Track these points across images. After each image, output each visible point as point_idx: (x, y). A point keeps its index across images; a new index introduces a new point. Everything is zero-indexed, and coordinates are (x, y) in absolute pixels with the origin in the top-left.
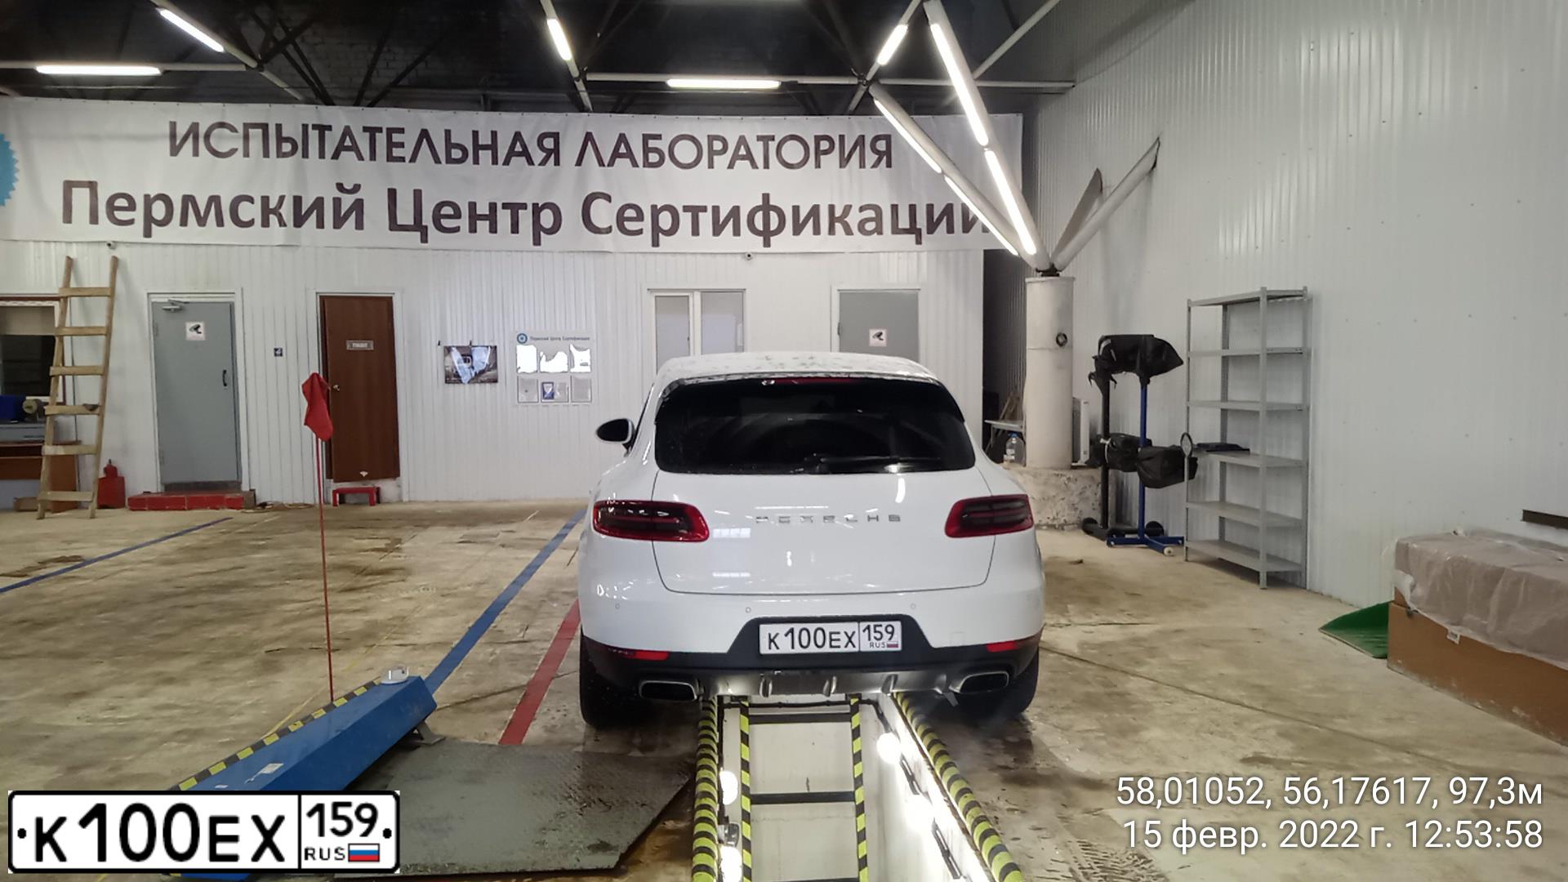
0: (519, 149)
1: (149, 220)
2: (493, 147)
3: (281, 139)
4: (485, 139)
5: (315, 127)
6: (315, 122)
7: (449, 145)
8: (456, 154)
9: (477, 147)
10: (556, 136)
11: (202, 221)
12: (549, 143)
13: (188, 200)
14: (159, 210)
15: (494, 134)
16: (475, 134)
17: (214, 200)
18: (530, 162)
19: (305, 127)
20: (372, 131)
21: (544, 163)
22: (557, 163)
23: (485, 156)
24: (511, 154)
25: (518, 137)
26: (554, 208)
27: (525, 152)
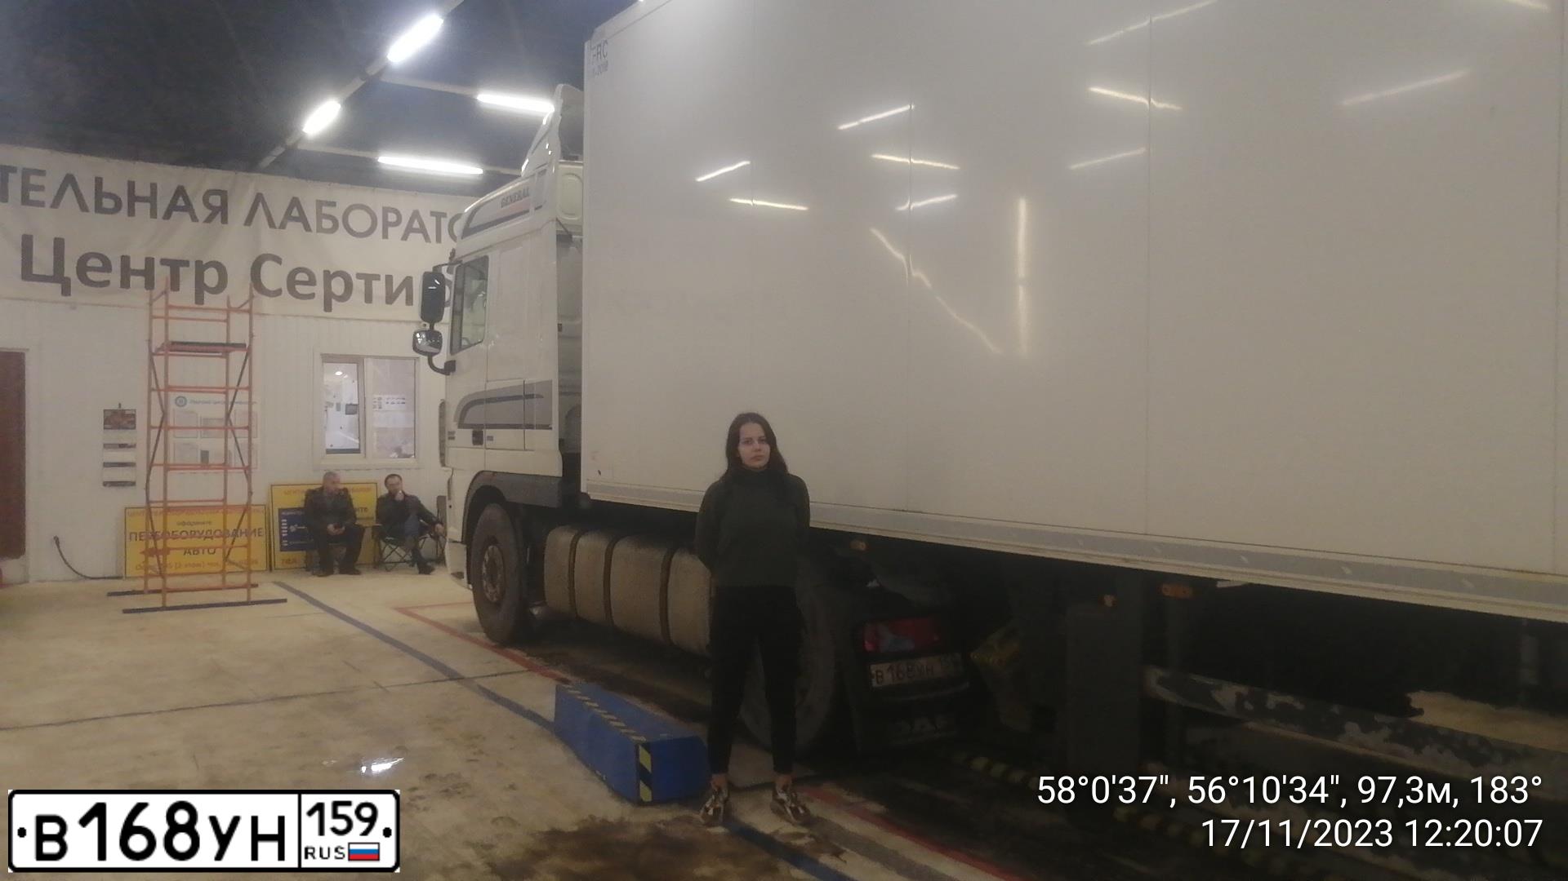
0: (180, 202)
2: (152, 199)
4: (142, 190)
7: (99, 194)
8: (108, 203)
9: (133, 198)
10: (222, 194)
12: (216, 201)
15: (154, 187)
16: (131, 186)
18: (194, 218)
21: (209, 220)
22: (224, 220)
23: (142, 208)
24: (172, 208)
25: (180, 192)
26: (219, 267)
27: (188, 208)
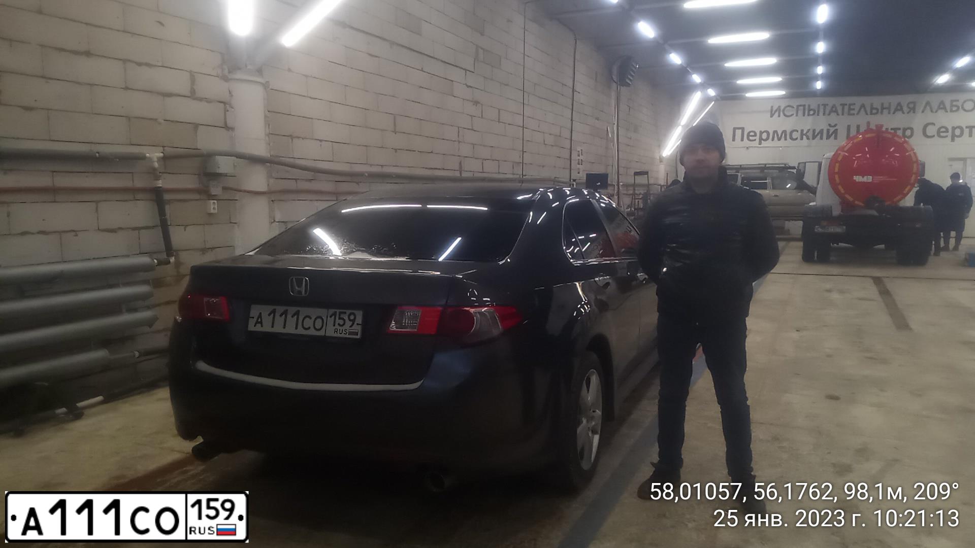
0: (899, 108)
1: (761, 139)
2: (889, 108)
3: (809, 110)
4: (886, 105)
5: (822, 105)
6: (822, 103)
7: (872, 108)
8: (874, 111)
9: (883, 108)
10: (914, 103)
11: (779, 139)
12: (912, 106)
13: (775, 132)
14: (764, 136)
15: (890, 103)
16: (882, 104)
17: (784, 132)
18: (903, 113)
19: (819, 105)
20: (843, 105)
21: (908, 113)
22: (914, 112)
23: (885, 111)
24: (896, 110)
25: (899, 104)
26: (912, 129)
27: (901, 109)
